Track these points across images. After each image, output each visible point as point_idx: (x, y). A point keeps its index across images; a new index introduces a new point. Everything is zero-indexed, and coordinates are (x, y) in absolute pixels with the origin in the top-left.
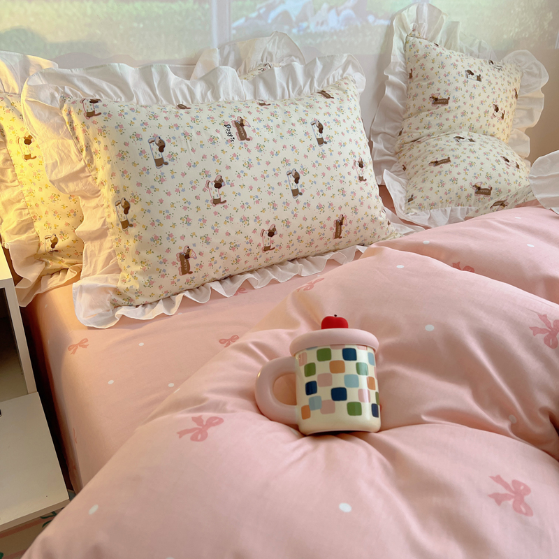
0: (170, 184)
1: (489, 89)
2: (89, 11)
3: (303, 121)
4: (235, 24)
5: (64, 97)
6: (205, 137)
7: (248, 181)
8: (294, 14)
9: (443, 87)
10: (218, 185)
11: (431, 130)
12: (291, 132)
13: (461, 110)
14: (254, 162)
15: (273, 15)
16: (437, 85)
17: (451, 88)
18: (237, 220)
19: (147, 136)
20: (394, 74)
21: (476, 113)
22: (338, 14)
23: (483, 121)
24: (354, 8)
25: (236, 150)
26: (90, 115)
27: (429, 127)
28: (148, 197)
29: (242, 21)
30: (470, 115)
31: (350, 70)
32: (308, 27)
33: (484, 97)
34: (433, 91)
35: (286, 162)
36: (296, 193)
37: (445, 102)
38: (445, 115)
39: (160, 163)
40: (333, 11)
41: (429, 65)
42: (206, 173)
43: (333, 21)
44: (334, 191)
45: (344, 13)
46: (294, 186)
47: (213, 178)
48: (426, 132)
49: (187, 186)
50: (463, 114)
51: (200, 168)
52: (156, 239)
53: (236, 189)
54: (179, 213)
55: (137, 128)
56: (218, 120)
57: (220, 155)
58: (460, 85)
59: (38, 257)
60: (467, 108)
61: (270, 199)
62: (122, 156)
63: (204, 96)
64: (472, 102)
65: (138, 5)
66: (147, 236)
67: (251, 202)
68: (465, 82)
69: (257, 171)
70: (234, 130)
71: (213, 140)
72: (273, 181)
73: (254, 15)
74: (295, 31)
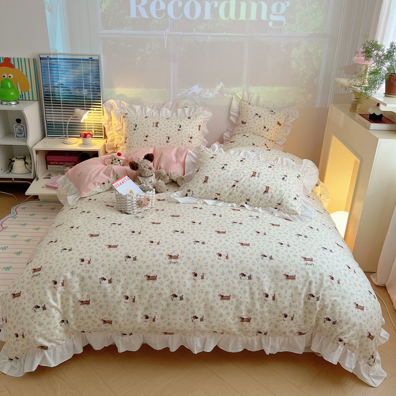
0: (136, 135)
1: (263, 121)
3: (176, 124)
5: (121, 112)
6: (147, 125)
7: (154, 137)
9: (245, 118)
10: (147, 137)
11: (240, 132)
12: (171, 127)
13: (250, 126)
14: (158, 133)
16: (243, 118)
17: (247, 119)
18: (149, 146)
19: (134, 123)
20: (233, 112)
21: (255, 129)
22: (213, 93)
23: (258, 131)
24: (218, 91)
25: (154, 129)
26: (124, 117)
27: (239, 131)
28: (130, 137)
29: (180, 94)
30: (253, 129)
31: (205, 111)
33: (260, 123)
34: (242, 119)
35: (167, 134)
36: (167, 142)
37: (245, 123)
38: (244, 128)
39: (135, 130)
40: (211, 92)
41: (243, 111)
42: (145, 134)
43: (211, 95)
44: (179, 143)
46: (167, 140)
47: (146, 135)
48: (238, 132)
49: (139, 136)
50: (251, 128)
51: (143, 132)
52: (130, 147)
53: (151, 138)
54: (136, 142)
55: (132, 121)
56: (152, 121)
57: (149, 130)
58: (252, 118)
59: (113, 148)
60: (252, 126)
61: (160, 142)
62: (127, 127)
63: (156, 115)
64: (254, 124)
65: (150, 89)
66: (128, 145)
67: (154, 142)
68: (253, 118)
69: (158, 135)
70: (155, 124)
71: (148, 126)
72: (162, 138)
73: (184, 93)
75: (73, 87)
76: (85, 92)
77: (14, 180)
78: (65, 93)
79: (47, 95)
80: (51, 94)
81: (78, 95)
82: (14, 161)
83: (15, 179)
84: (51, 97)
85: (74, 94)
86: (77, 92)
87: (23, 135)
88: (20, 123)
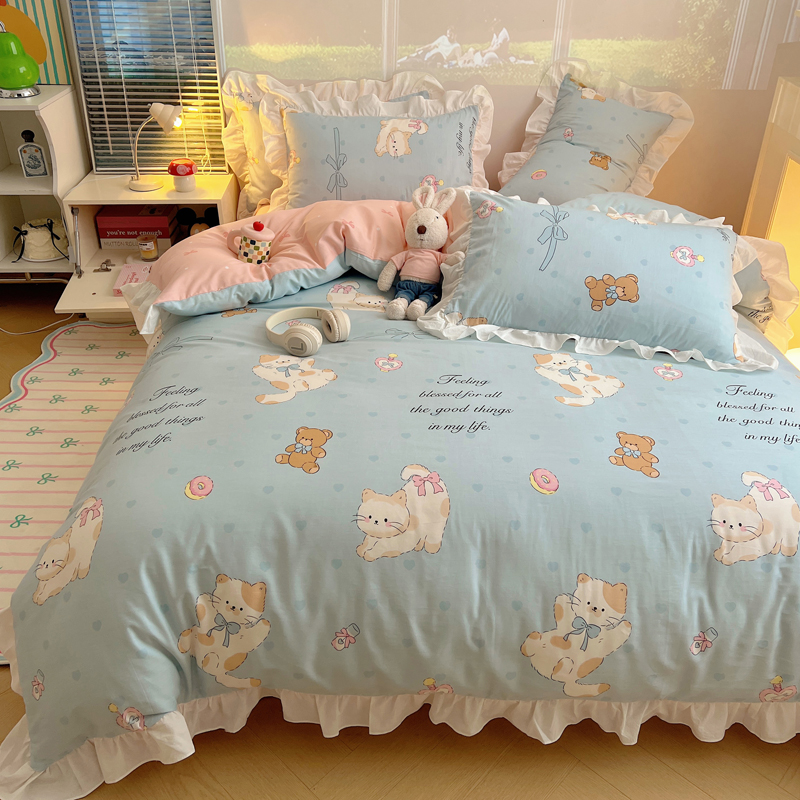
2: (304, 51)
4: (399, 61)
8: (445, 55)
15: (428, 55)
22: (483, 55)
24: (495, 52)
29: (405, 59)
32: (457, 64)
40: (479, 54)
43: (478, 60)
45: (487, 56)
65: (334, 48)
73: (414, 55)
74: (446, 66)
75: (150, 47)
76: (178, 61)
77: (29, 276)
78: (132, 64)
79: (90, 71)
80: (98, 67)
81: (163, 68)
82: (26, 233)
83: (31, 274)
84: (99, 74)
85: (152, 67)
86: (160, 62)
87: (41, 170)
88: (32, 141)
